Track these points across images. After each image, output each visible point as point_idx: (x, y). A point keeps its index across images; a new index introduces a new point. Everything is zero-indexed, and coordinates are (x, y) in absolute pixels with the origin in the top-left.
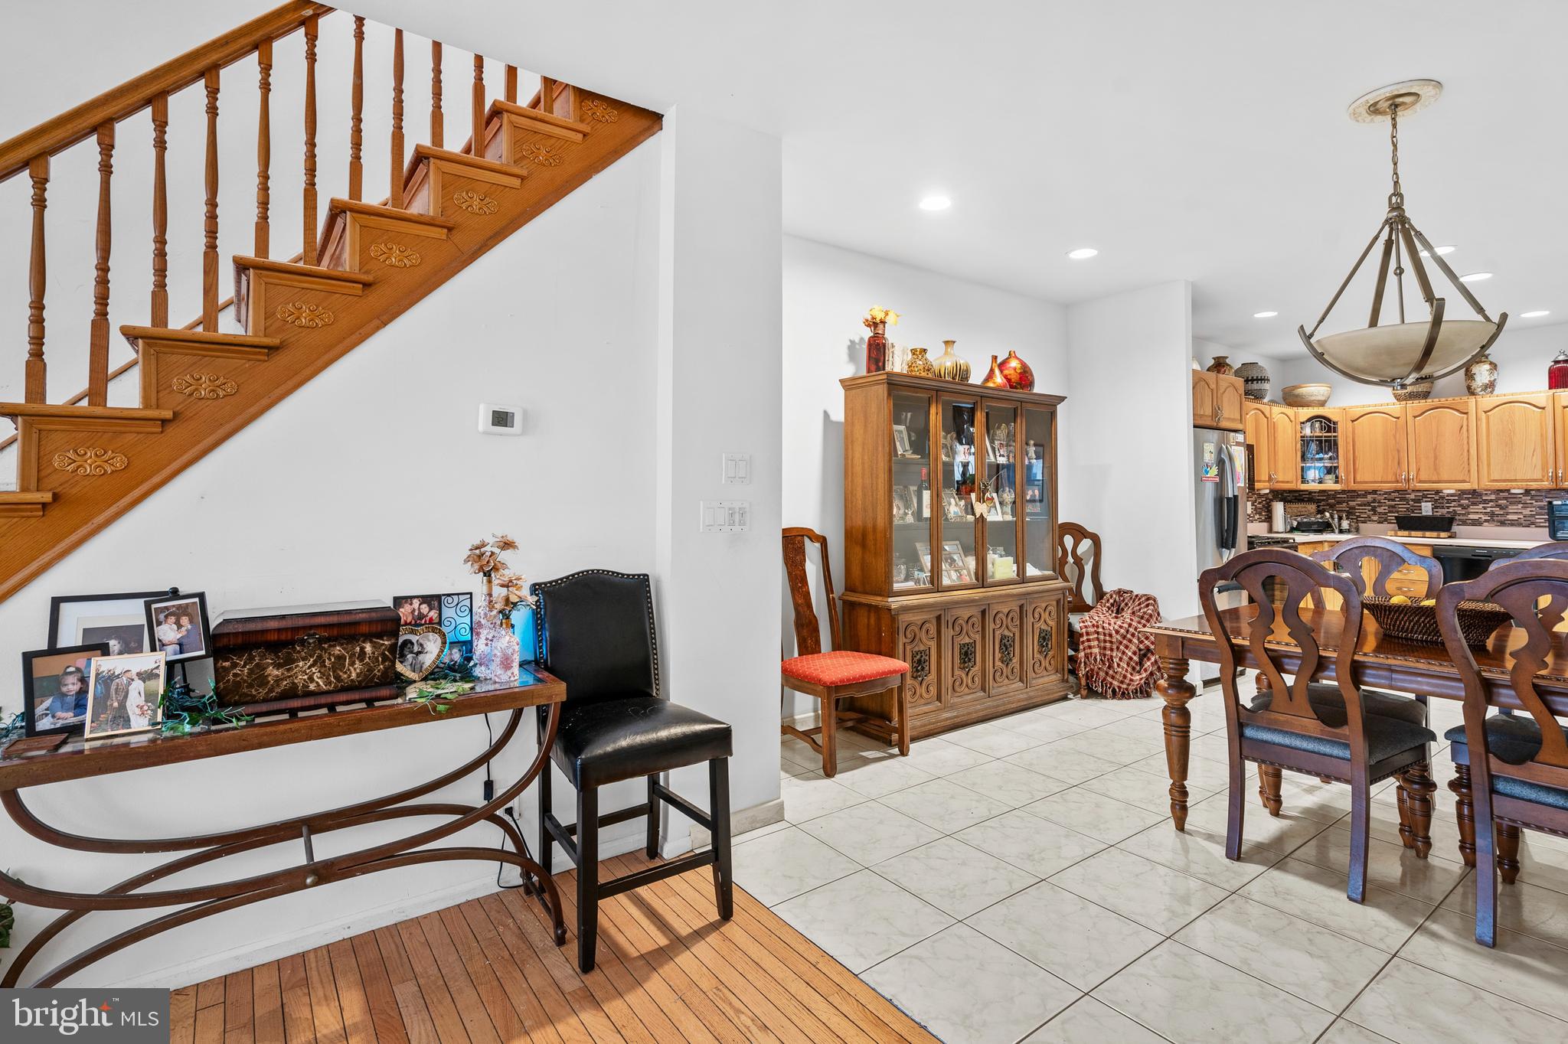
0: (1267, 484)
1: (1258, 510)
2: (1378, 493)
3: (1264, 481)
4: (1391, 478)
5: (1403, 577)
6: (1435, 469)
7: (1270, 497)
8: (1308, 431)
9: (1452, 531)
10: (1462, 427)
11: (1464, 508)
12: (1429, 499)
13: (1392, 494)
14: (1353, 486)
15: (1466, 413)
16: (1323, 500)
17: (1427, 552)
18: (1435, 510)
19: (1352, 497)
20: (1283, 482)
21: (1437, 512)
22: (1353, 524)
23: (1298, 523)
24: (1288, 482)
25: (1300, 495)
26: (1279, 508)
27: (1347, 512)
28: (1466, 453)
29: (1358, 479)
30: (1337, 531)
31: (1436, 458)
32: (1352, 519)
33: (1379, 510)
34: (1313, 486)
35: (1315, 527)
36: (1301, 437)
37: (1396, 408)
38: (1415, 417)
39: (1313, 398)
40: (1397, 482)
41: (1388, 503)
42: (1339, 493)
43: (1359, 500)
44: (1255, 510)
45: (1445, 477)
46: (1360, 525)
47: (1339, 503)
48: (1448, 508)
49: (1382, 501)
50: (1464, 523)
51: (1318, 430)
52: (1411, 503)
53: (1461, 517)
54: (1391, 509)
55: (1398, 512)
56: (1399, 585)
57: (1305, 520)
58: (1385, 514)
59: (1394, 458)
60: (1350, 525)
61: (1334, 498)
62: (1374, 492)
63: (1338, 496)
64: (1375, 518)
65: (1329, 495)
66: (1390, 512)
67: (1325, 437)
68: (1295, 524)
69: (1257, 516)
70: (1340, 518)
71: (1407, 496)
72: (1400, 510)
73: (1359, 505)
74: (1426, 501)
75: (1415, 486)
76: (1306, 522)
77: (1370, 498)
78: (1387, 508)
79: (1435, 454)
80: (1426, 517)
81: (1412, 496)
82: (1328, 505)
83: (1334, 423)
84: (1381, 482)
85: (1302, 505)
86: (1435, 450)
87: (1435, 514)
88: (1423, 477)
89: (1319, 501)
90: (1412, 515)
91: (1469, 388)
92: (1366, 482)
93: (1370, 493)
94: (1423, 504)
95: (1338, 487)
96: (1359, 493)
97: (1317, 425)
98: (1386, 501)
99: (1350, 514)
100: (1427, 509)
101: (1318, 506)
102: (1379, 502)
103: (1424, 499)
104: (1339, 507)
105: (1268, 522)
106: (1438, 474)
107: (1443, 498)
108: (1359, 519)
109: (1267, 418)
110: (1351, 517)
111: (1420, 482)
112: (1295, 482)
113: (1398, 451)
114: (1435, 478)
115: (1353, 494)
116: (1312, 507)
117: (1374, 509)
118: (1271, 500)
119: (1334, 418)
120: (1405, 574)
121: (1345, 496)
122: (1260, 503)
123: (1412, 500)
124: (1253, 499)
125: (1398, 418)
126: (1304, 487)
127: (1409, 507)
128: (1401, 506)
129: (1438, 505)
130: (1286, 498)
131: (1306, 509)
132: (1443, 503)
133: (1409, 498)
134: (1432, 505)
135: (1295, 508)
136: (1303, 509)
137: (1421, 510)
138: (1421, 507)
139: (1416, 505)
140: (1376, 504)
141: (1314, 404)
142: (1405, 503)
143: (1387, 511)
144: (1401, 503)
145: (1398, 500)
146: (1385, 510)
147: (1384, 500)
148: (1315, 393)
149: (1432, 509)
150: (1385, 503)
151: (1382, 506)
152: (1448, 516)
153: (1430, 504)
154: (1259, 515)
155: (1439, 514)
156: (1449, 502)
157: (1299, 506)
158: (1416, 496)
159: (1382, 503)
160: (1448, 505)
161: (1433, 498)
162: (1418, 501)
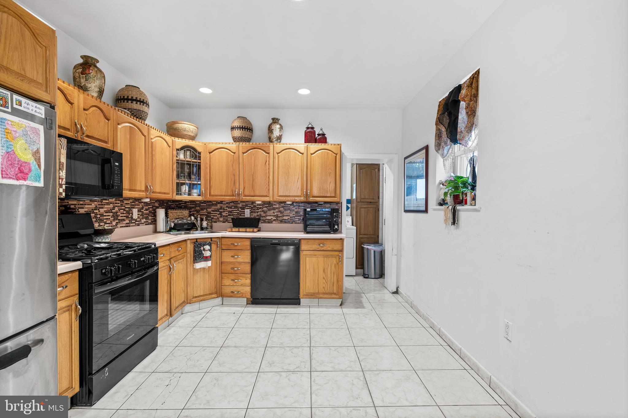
0: (144, 193)
1: (145, 216)
2: (223, 203)
3: (141, 191)
4: (230, 193)
5: (235, 260)
6: (253, 188)
7: (157, 205)
8: (182, 157)
9: (259, 227)
10: (266, 162)
11: (265, 213)
12: (248, 207)
13: (231, 204)
14: (209, 198)
15: (268, 153)
16: (193, 208)
17: (248, 243)
18: (251, 214)
19: (209, 205)
20: (160, 193)
21: (252, 215)
22: (209, 224)
23: (175, 224)
24: (165, 193)
25: (180, 204)
26: (161, 213)
27: (207, 215)
28: (267, 179)
29: (212, 193)
30: (199, 229)
31: (253, 180)
32: (209, 220)
33: (224, 214)
34: (185, 197)
35: (186, 227)
36: (177, 160)
37: (233, 146)
38: (243, 153)
39: (186, 133)
40: (233, 195)
41: (228, 209)
42: (202, 203)
43: (213, 208)
44: (142, 215)
45: (257, 193)
46: (214, 224)
47: (202, 209)
48: (258, 212)
49: (225, 208)
50: (265, 222)
51: (188, 157)
52: (240, 209)
53: (264, 218)
54: (230, 214)
55: (233, 215)
56: (232, 266)
57: (180, 222)
58: (227, 216)
59: (232, 179)
60: (207, 224)
61: (199, 206)
62: (221, 202)
63: (202, 205)
64: (221, 219)
65: (196, 204)
66: (229, 215)
67: (193, 162)
68: (173, 225)
69: (144, 220)
70: (202, 220)
71: (238, 205)
72: (234, 214)
73: (213, 211)
74: (247, 209)
75: (242, 198)
76: (180, 224)
77: (219, 206)
78: (227, 213)
79: (253, 178)
80: (247, 218)
81: (240, 205)
82: (196, 210)
83: (200, 153)
84: (225, 196)
85: (180, 211)
86: (253, 175)
87: (251, 216)
88: (246, 193)
89: (191, 208)
90: (240, 217)
91: (270, 138)
92: (216, 196)
93: (219, 203)
94: (246, 210)
95: (200, 198)
96: (213, 203)
97: (188, 153)
99: (208, 217)
100: (247, 213)
101: (190, 212)
102: (224, 209)
103: (246, 207)
104: (202, 212)
105: (154, 224)
106: (254, 191)
107: (255, 206)
108: (213, 220)
109: (145, 136)
110: (208, 219)
111: (245, 196)
112: (171, 194)
113: (234, 175)
114: (252, 194)
115: (209, 203)
116: (186, 213)
117: (221, 214)
118: (157, 208)
119: (199, 149)
120: (236, 258)
121: (205, 205)
122: (146, 210)
124: (141, 206)
125: (234, 153)
126: (178, 198)
127: (239, 212)
128: (234, 212)
129: (253, 211)
130: (171, 206)
131: (180, 214)
132: (255, 210)
133: (239, 206)
134: (250, 211)
135: (175, 214)
136: (178, 214)
137: (244, 214)
138: (244, 212)
139: (242, 210)
140: (222, 210)
141: (186, 137)
142: (237, 209)
143: (227, 215)
144: (235, 209)
145: (233, 207)
146: (226, 214)
147: (226, 207)
148: (187, 130)
149: (250, 213)
150: (226, 209)
151: (225, 211)
152: (257, 217)
153: (249, 210)
154: (145, 219)
155: (253, 216)
156: (258, 209)
157: (176, 211)
158: (242, 205)
159: (225, 209)
160: (257, 211)
161: (251, 206)
162: (243, 208)
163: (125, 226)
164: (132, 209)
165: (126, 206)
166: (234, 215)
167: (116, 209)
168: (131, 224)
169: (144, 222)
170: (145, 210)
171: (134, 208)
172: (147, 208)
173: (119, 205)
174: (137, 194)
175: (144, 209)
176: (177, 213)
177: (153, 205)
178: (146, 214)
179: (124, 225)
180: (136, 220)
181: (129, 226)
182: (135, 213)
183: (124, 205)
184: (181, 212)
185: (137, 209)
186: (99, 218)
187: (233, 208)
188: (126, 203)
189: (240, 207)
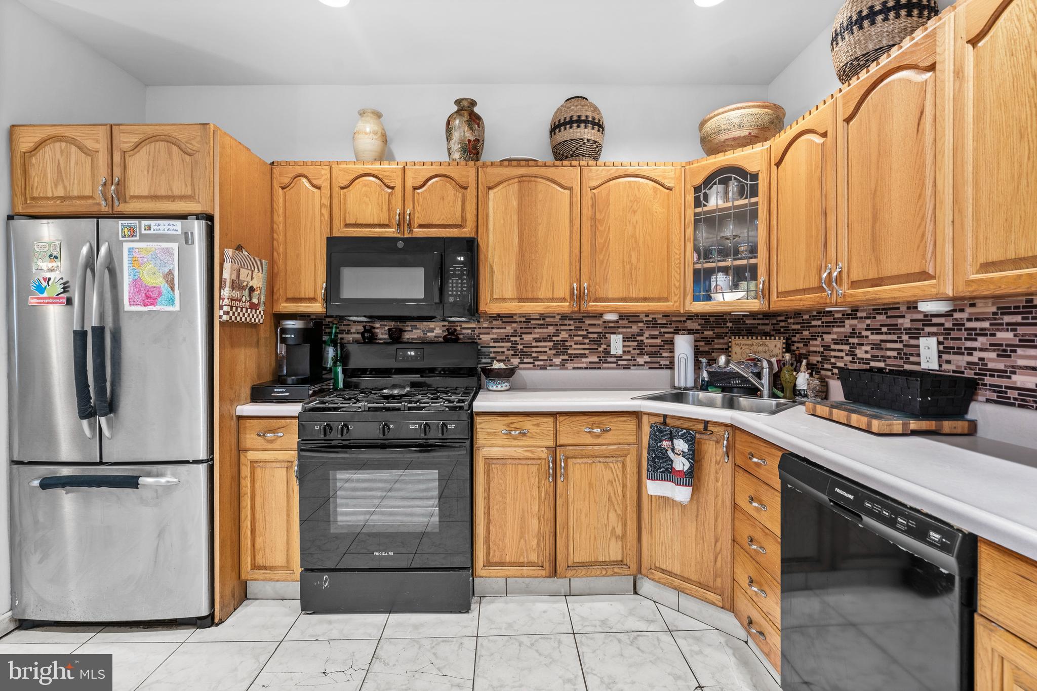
2: (859, 315)
5: (756, 515)
9: (970, 416)
12: (934, 329)
13: (878, 317)
15: (931, 68)
16: (798, 332)
18: (945, 357)
19: (829, 325)
21: (948, 362)
22: (819, 380)
36: (698, 215)
41: (872, 337)
43: (836, 332)
48: (970, 351)
49: (864, 333)
50: (1000, 397)
52: (905, 337)
53: (1004, 382)
54: (876, 352)
55: (884, 358)
56: (751, 531)
59: (818, 232)
61: (807, 328)
62: (854, 313)
66: (874, 358)
71: (900, 321)
72: (889, 353)
74: (930, 334)
78: (868, 348)
80: (925, 375)
81: (906, 322)
83: (754, 176)
85: (759, 341)
87: (945, 366)
93: (851, 315)
94: (923, 341)
98: (868, 333)
100: (929, 354)
103: (928, 329)
107: (959, 325)
109: (569, 189)
113: (825, 216)
116: (775, 345)
119: (755, 169)
120: (757, 510)
121: (819, 323)
123: (908, 331)
125: (825, 134)
127: (900, 346)
128: (889, 345)
129: (951, 343)
130: (757, 327)
131: (761, 348)
132: (960, 339)
133: (902, 324)
134: (939, 343)
135: (747, 347)
136: (755, 348)
137: (919, 355)
138: (918, 346)
139: (913, 342)
140: (855, 341)
141: (728, 146)
142: (895, 337)
143: (868, 356)
144: (889, 337)
145: (884, 329)
146: (866, 352)
147: (866, 330)
148: (723, 127)
149: (939, 352)
150: (867, 337)
151: (862, 344)
152: (969, 374)
153: (933, 341)
154: (649, 357)
155: (952, 367)
156: (974, 334)
157: (749, 342)
158: (912, 321)
159: (862, 337)
160: (969, 344)
161: (942, 325)
162: (915, 334)
163: (586, 368)
164: (607, 335)
165: (590, 330)
166: (889, 357)
167: (564, 335)
168: (605, 365)
169: (645, 362)
170: (647, 338)
171: (614, 333)
172: (656, 333)
173: (572, 328)
174: (540, 306)
175: (646, 335)
176: (751, 345)
177: (676, 327)
178: (650, 346)
179: (584, 365)
180: (619, 358)
181: (599, 368)
182: (616, 343)
183: (584, 326)
184: (763, 345)
185: (621, 336)
186: (521, 349)
187: (886, 333)
188: (589, 325)
189: (905, 329)
